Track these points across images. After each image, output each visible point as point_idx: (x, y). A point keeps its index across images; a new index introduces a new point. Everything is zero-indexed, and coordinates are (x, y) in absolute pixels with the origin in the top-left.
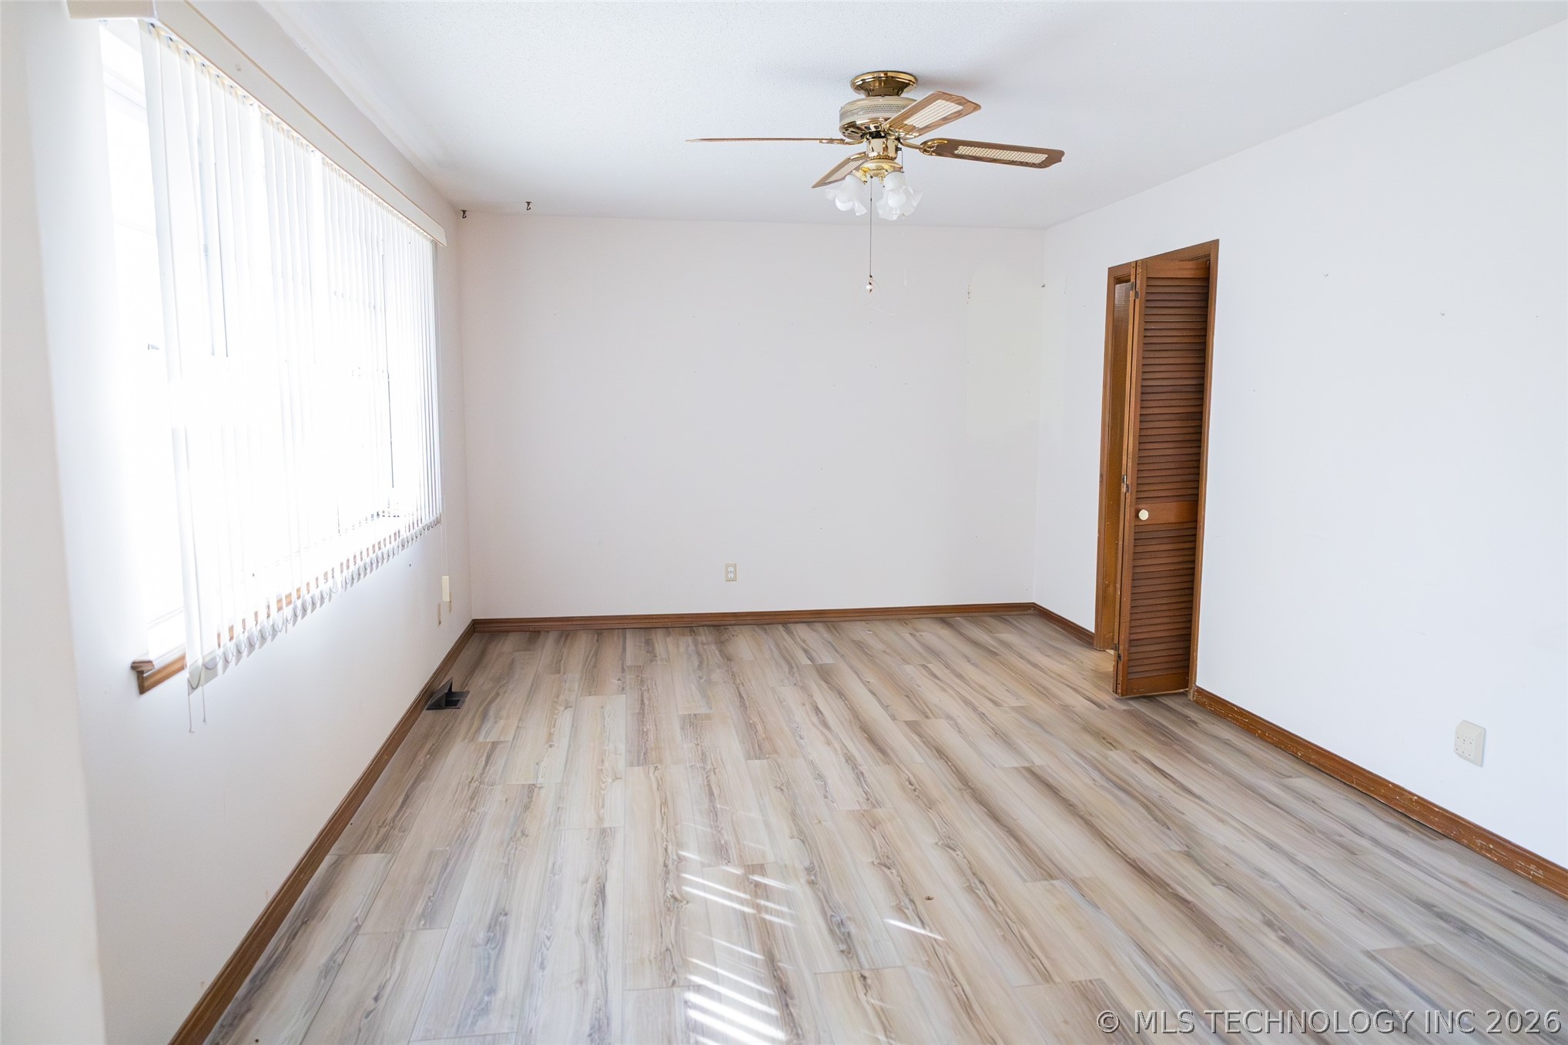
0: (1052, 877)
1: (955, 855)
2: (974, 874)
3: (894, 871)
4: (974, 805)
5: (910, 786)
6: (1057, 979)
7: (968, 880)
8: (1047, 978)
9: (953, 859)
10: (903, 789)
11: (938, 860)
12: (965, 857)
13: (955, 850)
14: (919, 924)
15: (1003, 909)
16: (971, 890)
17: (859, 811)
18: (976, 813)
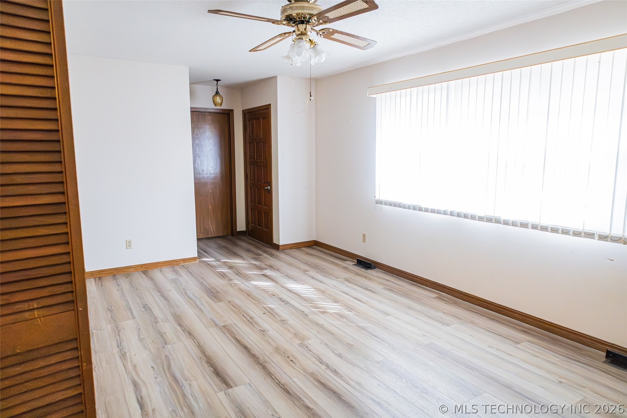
0: (224, 326)
1: (260, 328)
2: (251, 323)
3: (279, 319)
4: (257, 354)
5: (292, 359)
6: (227, 302)
7: (253, 321)
8: (229, 302)
9: (259, 326)
10: (295, 358)
11: (265, 326)
12: (256, 328)
13: (260, 330)
14: (265, 307)
15: (241, 315)
16: (252, 318)
17: (307, 340)
18: (255, 350)
